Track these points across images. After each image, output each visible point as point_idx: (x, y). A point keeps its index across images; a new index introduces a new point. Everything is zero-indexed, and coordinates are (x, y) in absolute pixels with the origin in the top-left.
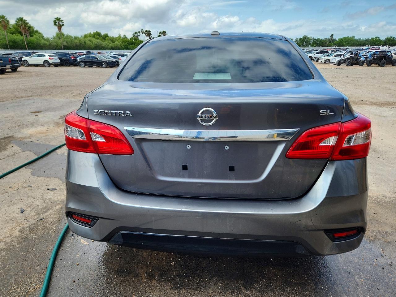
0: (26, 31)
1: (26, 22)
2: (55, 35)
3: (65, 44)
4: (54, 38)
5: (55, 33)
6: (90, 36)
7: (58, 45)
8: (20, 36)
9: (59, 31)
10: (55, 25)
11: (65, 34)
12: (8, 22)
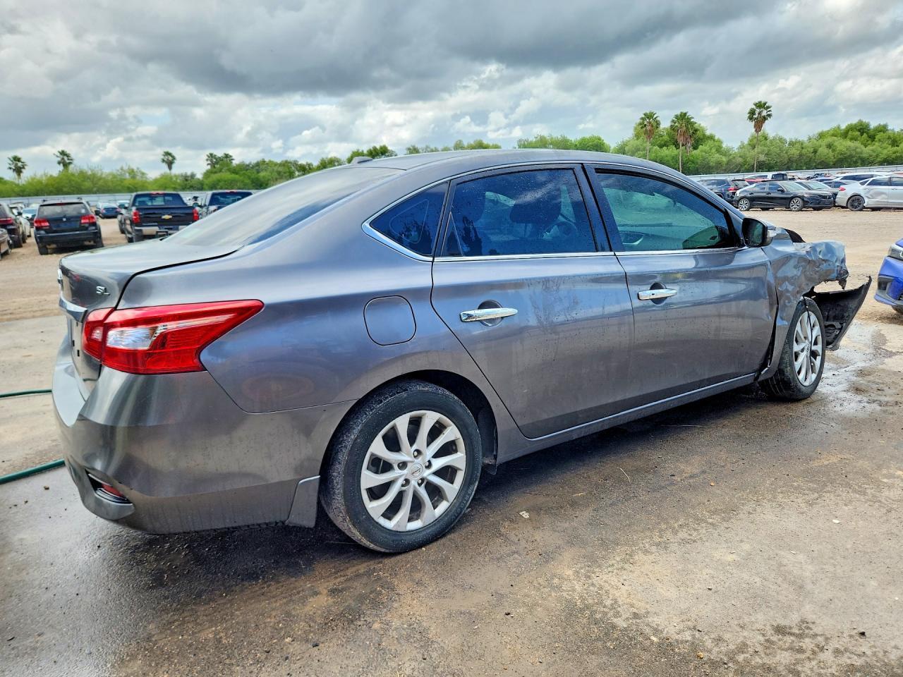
0: (686, 139)
1: (692, 120)
2: (746, 142)
3: (762, 158)
4: (742, 147)
5: (749, 137)
6: (834, 135)
7: (745, 161)
8: (674, 148)
9: (756, 131)
10: (751, 119)
11: (771, 135)
12: (658, 124)
